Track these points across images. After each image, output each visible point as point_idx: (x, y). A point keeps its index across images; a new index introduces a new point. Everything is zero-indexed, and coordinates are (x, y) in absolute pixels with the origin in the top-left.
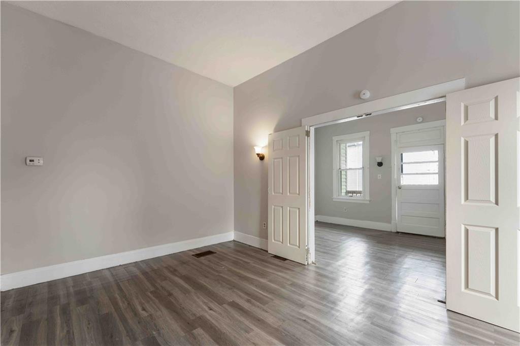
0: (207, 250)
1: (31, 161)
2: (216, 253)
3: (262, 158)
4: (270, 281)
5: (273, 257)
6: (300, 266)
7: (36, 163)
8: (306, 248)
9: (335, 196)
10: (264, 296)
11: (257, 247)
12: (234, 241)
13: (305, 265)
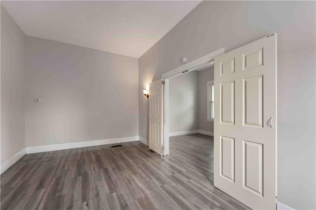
0: (120, 144)
1: (37, 100)
2: (123, 146)
3: (148, 96)
4: (134, 162)
5: (149, 150)
6: (158, 156)
7: (39, 101)
8: (162, 146)
9: (208, 118)
10: (124, 167)
11: (146, 144)
12: (138, 141)
13: (161, 156)
